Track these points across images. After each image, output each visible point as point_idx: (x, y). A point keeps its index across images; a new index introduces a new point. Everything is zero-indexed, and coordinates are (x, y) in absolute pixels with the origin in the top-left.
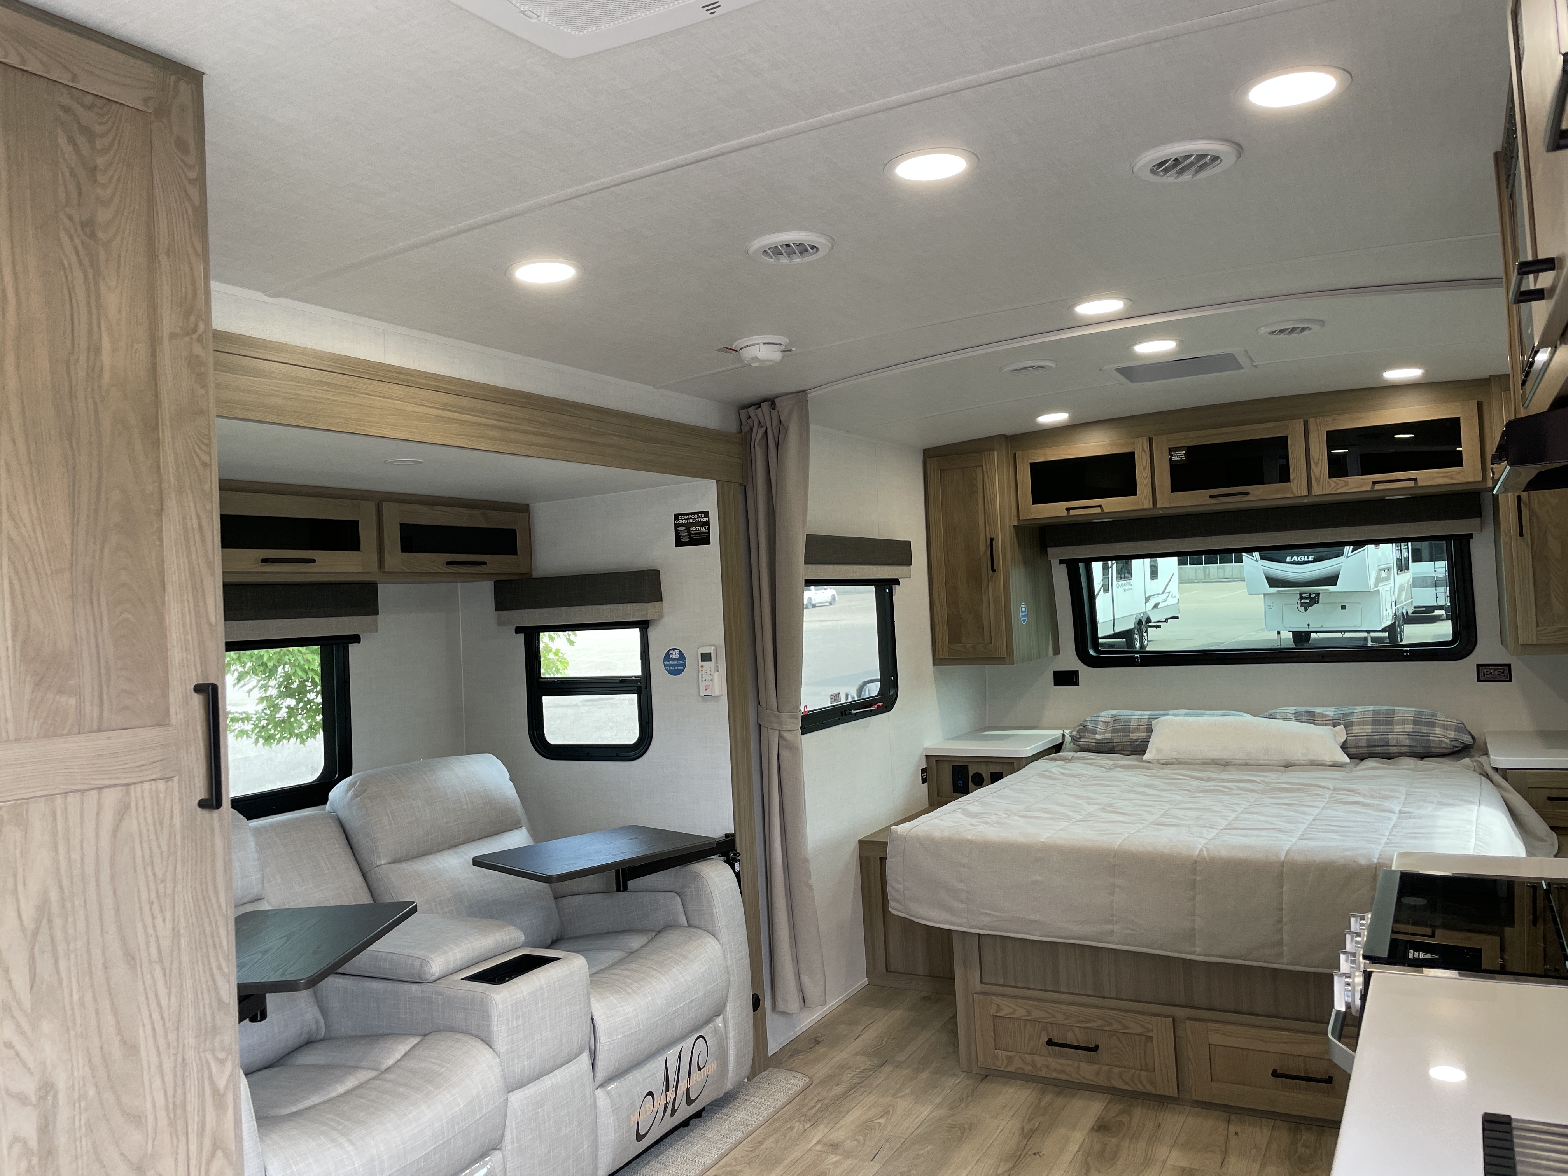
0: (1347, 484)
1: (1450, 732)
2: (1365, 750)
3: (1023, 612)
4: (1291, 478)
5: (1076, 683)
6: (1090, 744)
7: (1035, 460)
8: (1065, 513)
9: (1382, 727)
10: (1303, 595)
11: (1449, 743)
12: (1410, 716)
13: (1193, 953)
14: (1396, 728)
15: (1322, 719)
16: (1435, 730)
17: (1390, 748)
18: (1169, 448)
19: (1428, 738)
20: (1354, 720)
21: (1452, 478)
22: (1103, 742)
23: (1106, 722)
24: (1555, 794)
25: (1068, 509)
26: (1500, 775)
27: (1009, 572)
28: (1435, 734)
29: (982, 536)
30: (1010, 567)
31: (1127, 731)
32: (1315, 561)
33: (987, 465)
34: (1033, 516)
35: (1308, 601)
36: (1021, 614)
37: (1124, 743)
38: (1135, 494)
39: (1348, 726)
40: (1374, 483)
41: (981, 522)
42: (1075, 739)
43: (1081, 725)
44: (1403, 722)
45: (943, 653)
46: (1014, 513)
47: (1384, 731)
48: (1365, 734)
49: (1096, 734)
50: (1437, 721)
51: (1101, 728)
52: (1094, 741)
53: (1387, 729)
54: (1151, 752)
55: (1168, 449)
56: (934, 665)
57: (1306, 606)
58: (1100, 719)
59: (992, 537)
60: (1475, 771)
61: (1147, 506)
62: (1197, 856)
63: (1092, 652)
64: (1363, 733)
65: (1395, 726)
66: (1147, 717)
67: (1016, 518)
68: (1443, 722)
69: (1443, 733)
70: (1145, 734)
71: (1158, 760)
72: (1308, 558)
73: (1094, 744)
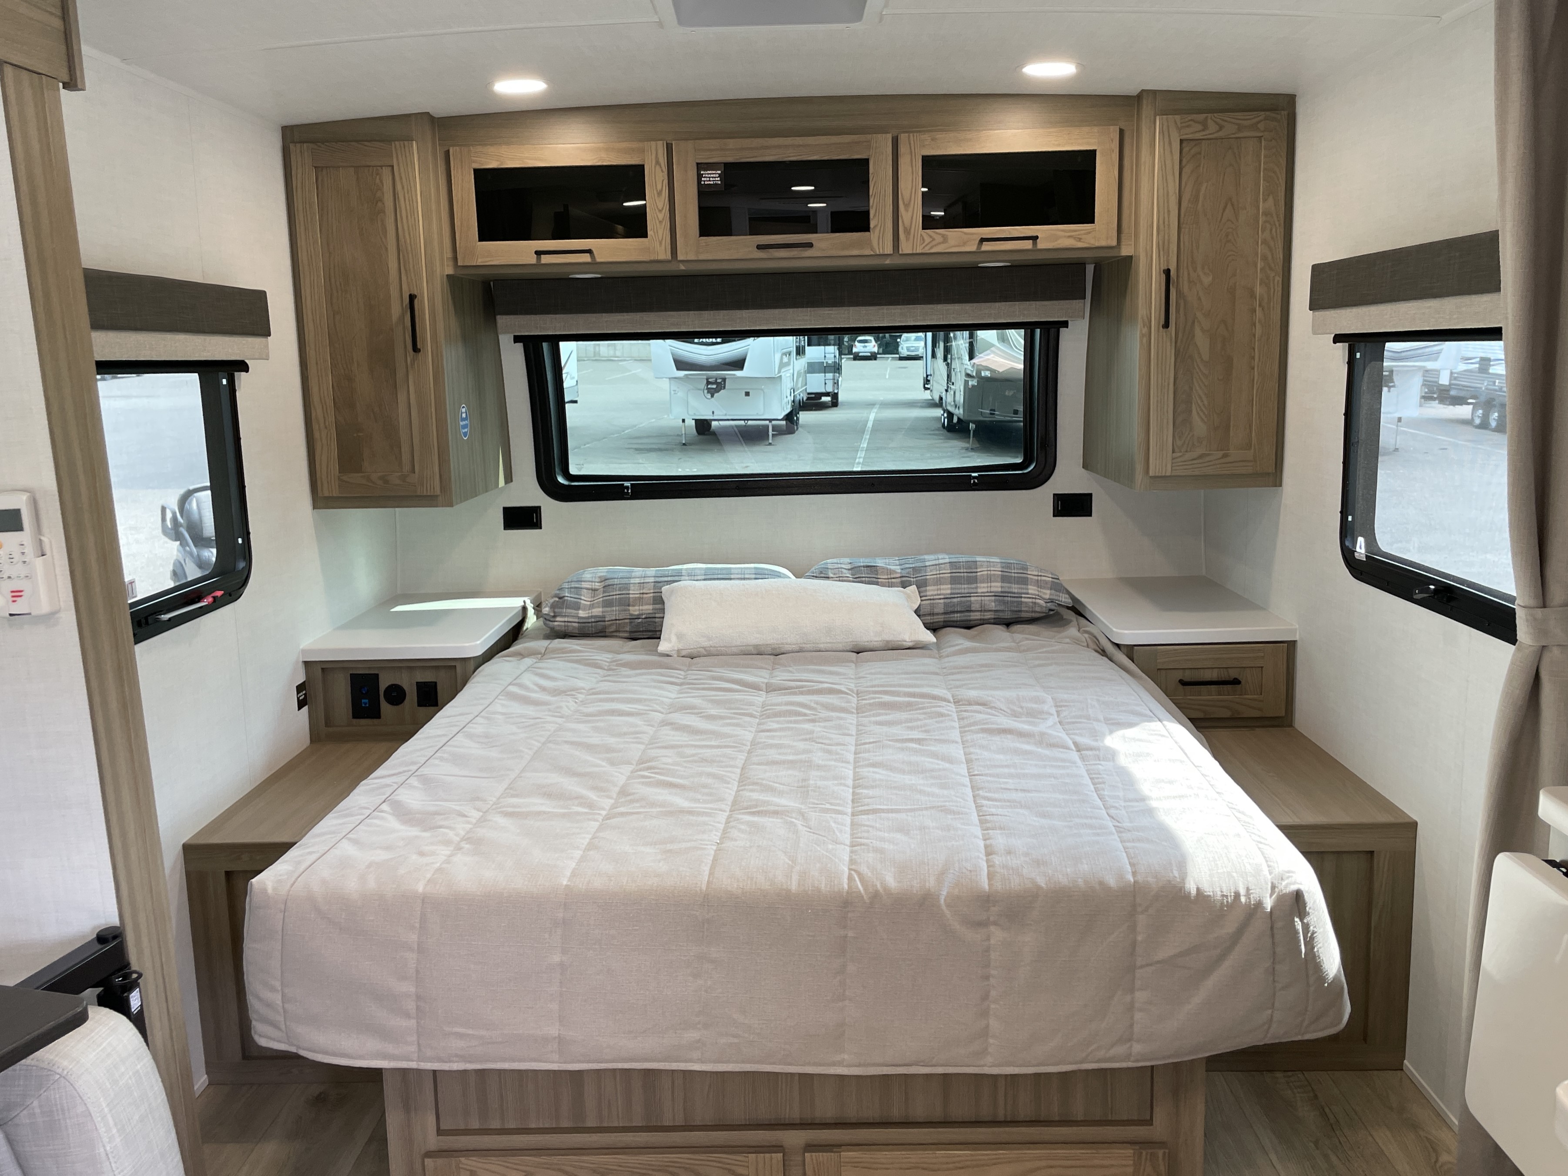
0: (945, 239)
1: (1044, 591)
2: (941, 618)
3: (463, 420)
4: (872, 226)
5: (537, 525)
6: (569, 624)
7: (482, 164)
8: (533, 260)
9: (963, 586)
10: (710, 380)
11: (1044, 605)
12: (997, 571)
13: (840, 1064)
14: (981, 587)
15: (886, 577)
16: (1028, 589)
17: (972, 614)
18: (698, 164)
19: (1020, 599)
20: (928, 577)
21: (1080, 240)
22: (590, 621)
23: (592, 590)
24: (1188, 676)
25: (539, 253)
26: (1124, 653)
27: (442, 356)
28: (1028, 594)
29: (394, 294)
30: (444, 346)
31: (625, 602)
33: (401, 165)
34: (480, 260)
35: (714, 386)
36: (461, 423)
37: (620, 622)
38: (645, 235)
39: (921, 585)
40: (983, 240)
41: (393, 265)
42: (547, 617)
43: (556, 596)
44: (989, 579)
45: (329, 489)
46: (448, 254)
47: (966, 591)
48: (942, 597)
49: (578, 609)
50: (1029, 576)
51: (585, 599)
52: (577, 620)
53: (969, 588)
54: (669, 640)
55: (695, 164)
56: (314, 508)
58: (585, 585)
59: (412, 293)
60: (1088, 646)
61: (662, 257)
62: (848, 893)
63: (561, 480)
64: (940, 595)
65: (979, 585)
66: (652, 580)
67: (451, 263)
68: (1036, 578)
69: (1037, 593)
70: (651, 607)
71: (678, 651)
73: (576, 625)
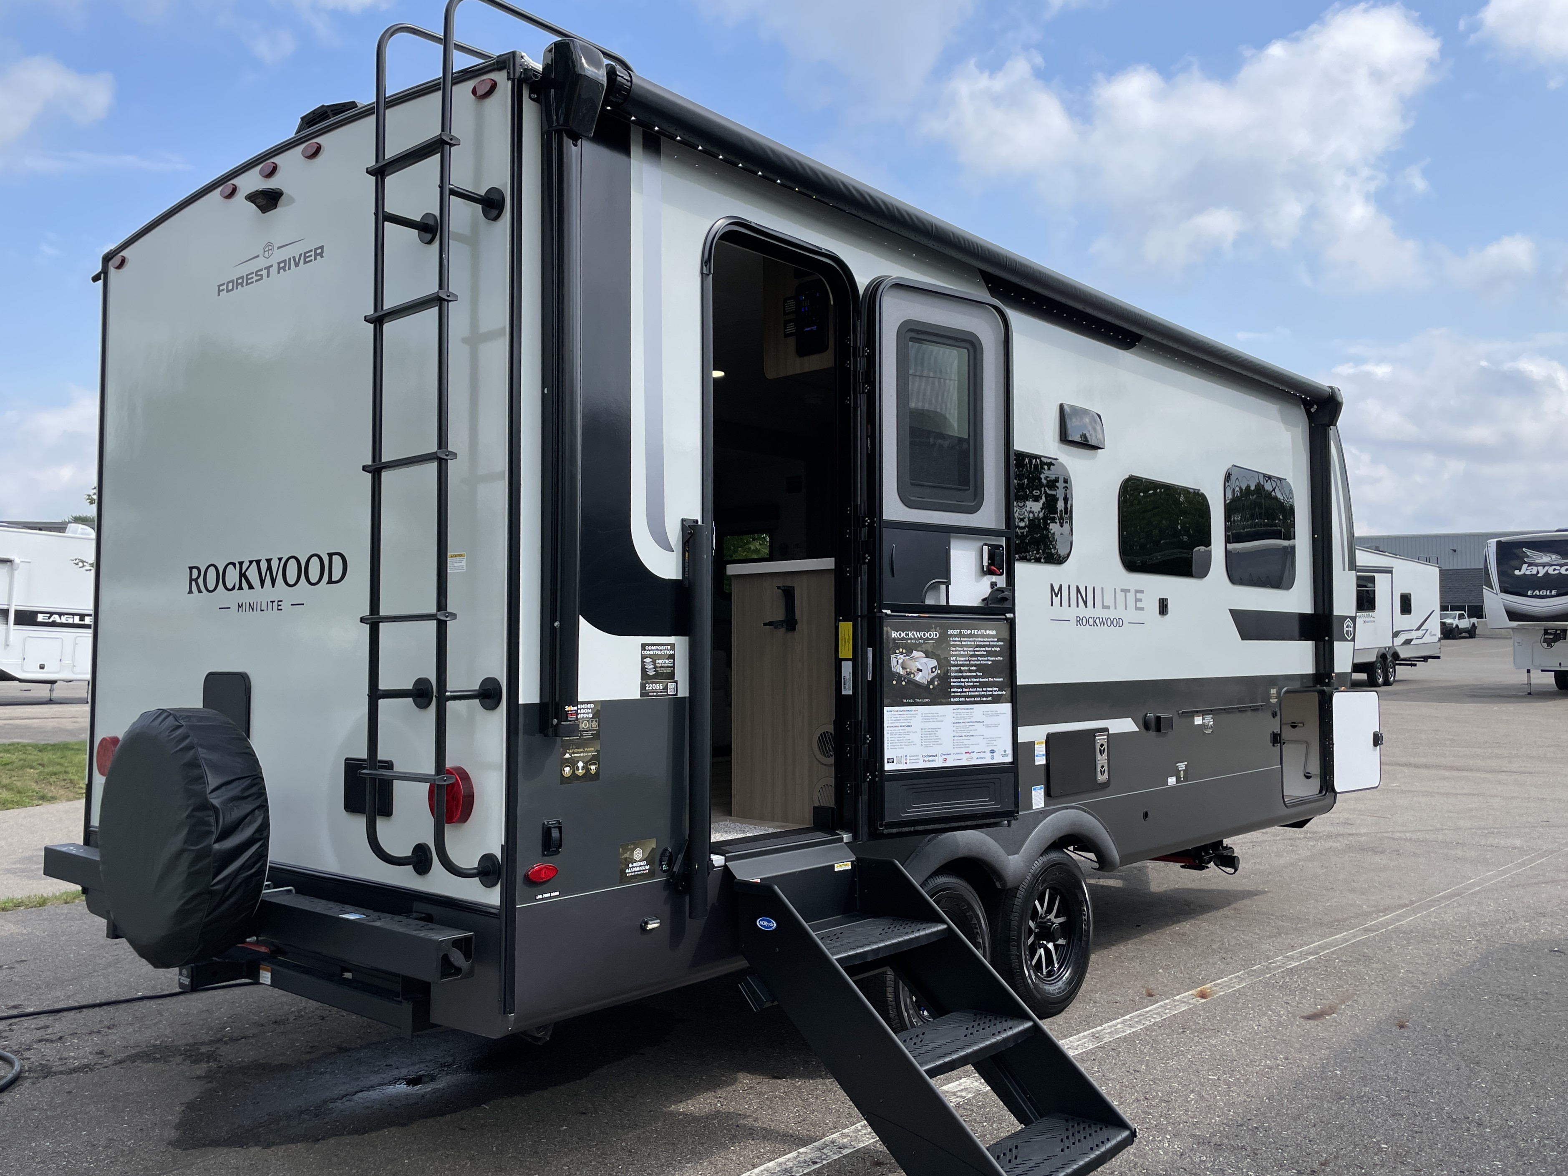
32: (1558, 595)
57: (1549, 643)
72: (1551, 592)
